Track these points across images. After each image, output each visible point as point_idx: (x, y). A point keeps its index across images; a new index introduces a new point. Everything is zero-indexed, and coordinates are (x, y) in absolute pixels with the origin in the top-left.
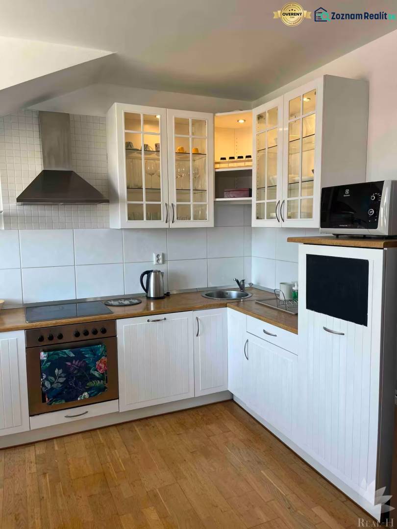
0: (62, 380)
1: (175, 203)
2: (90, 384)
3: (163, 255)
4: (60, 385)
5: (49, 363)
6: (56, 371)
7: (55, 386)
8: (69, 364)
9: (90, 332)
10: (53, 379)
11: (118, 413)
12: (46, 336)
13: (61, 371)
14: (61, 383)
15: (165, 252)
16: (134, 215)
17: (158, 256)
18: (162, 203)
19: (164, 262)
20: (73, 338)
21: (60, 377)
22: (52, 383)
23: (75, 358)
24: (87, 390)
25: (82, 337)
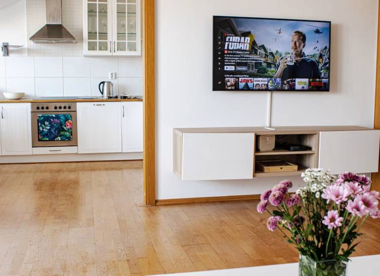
0: (48, 128)
1: (116, 41)
2: (62, 133)
3: (115, 73)
4: (47, 130)
5: (43, 118)
6: (46, 122)
7: (44, 130)
8: (52, 120)
9: (63, 107)
10: (44, 126)
11: (77, 154)
12: (40, 107)
13: (48, 123)
14: (48, 129)
15: (117, 72)
16: (92, 47)
17: (112, 74)
18: (108, 41)
19: (116, 78)
20: (54, 110)
21: (47, 126)
22: (43, 128)
23: (56, 118)
24: (60, 136)
25: (58, 110)
